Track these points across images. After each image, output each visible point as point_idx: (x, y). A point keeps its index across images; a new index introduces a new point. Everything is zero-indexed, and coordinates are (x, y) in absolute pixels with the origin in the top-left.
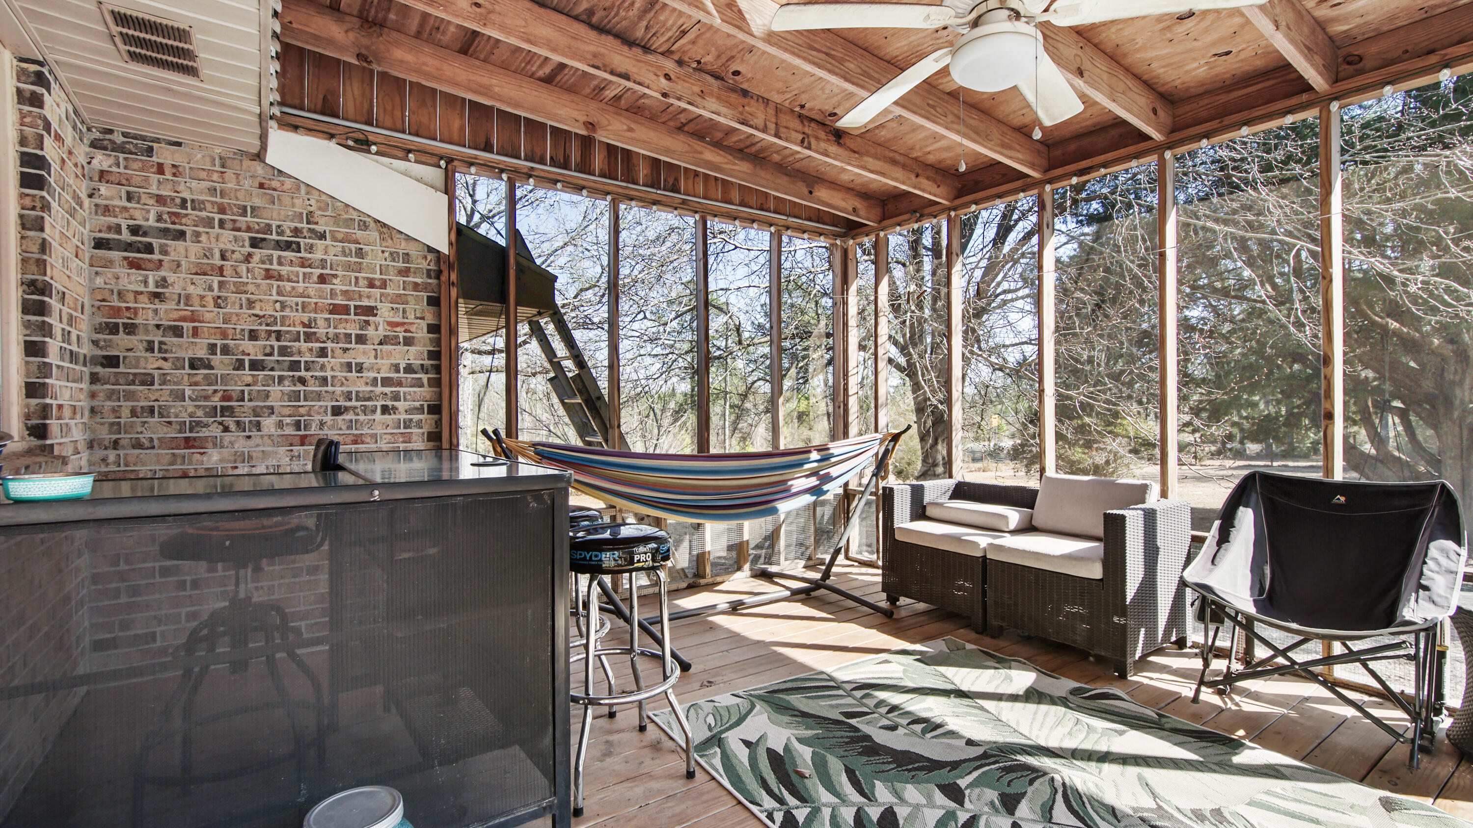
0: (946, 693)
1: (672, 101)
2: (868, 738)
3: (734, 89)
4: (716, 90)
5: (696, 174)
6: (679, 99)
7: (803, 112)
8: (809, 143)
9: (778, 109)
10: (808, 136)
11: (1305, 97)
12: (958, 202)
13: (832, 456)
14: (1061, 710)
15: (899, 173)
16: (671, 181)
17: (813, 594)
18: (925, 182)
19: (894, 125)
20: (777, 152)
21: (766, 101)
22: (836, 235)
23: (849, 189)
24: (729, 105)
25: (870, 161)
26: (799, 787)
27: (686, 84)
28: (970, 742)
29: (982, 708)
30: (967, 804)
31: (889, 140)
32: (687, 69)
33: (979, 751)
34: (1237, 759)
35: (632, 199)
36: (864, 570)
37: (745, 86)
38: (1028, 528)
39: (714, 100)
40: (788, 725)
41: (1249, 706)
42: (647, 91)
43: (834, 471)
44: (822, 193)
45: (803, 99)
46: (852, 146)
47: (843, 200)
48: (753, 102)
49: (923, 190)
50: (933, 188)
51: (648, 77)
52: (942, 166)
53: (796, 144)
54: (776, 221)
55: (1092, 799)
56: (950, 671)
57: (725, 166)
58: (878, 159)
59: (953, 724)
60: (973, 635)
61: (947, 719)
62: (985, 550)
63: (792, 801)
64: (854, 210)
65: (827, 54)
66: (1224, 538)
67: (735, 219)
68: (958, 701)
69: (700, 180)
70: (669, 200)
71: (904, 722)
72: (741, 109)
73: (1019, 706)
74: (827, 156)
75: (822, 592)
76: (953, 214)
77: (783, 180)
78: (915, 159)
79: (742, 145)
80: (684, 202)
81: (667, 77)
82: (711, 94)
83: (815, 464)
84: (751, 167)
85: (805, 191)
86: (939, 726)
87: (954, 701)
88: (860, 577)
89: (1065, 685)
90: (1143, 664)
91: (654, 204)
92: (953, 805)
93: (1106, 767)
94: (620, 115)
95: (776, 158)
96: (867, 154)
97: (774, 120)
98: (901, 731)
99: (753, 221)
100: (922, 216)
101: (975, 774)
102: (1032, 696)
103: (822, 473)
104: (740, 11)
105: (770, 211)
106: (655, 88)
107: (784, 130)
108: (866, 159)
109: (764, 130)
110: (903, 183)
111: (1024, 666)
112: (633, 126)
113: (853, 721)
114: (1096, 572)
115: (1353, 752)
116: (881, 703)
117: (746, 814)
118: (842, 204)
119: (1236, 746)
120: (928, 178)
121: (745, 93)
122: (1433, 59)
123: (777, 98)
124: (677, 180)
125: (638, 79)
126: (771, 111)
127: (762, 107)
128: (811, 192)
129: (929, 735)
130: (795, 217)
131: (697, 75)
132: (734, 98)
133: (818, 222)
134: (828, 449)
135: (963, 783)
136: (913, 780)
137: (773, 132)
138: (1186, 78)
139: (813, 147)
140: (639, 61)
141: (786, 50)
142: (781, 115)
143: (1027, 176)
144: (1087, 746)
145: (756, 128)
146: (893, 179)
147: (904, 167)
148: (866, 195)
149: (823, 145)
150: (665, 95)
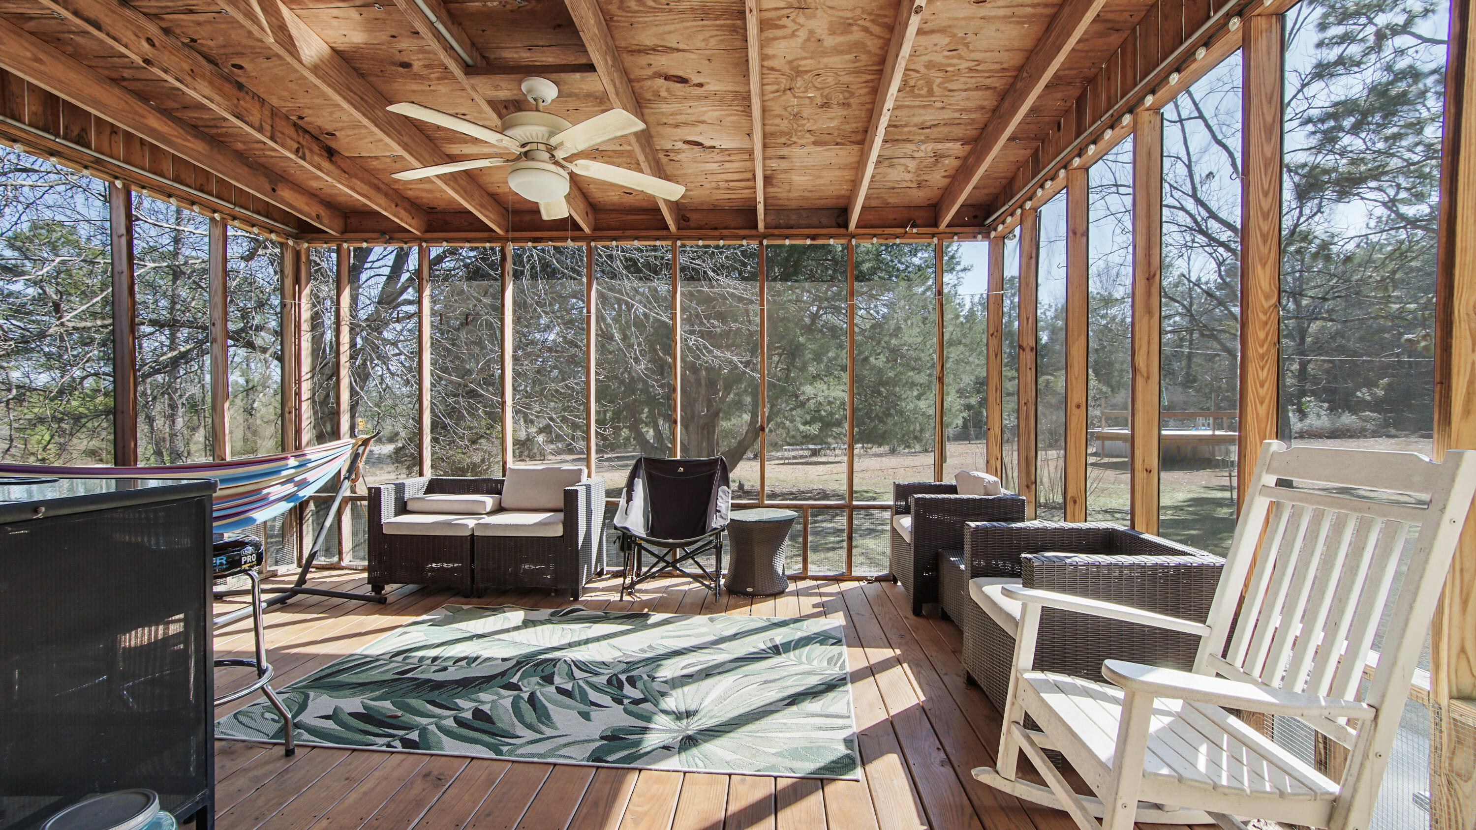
0: (470, 638)
1: (155, 70)
2: (430, 680)
3: (228, 79)
4: (208, 73)
5: (114, 130)
6: (166, 71)
7: (300, 122)
8: (304, 154)
9: (274, 113)
10: (303, 146)
11: (665, 233)
12: (429, 235)
13: (310, 461)
14: (550, 626)
15: (382, 200)
16: (76, 130)
17: (289, 601)
18: (403, 213)
19: (388, 160)
20: (244, 143)
21: (262, 102)
22: (288, 235)
23: (313, 195)
24: (223, 94)
25: (358, 184)
26: (400, 724)
27: (173, 57)
28: (504, 660)
29: (499, 640)
30: (524, 689)
31: (378, 170)
32: (174, 40)
33: (514, 662)
34: (649, 622)
35: (15, 141)
36: (326, 573)
37: (242, 80)
38: (499, 509)
39: (206, 84)
40: (353, 695)
41: (645, 597)
42: (123, 50)
43: (310, 476)
44: (286, 193)
45: (306, 112)
46: (343, 166)
47: (307, 204)
48: (248, 98)
49: (401, 220)
50: (410, 220)
51: (127, 35)
52: (416, 201)
53: (291, 152)
54: (220, 208)
55: (590, 662)
56: (462, 625)
57: (174, 139)
58: (366, 184)
59: (485, 654)
60: (463, 600)
61: (480, 653)
62: (473, 529)
63: (401, 733)
64: (318, 216)
65: (362, 99)
66: (629, 499)
67: (170, 196)
68: (480, 640)
69: (121, 138)
70: (75, 154)
71: (451, 663)
72: (236, 102)
73: (523, 632)
74: (321, 170)
75: (300, 597)
76: (424, 245)
77: (243, 171)
78: (396, 190)
79: (200, 123)
80: (98, 161)
81: (149, 41)
82: (203, 77)
83: (293, 471)
84: (207, 148)
85: (268, 187)
86: (476, 658)
87: (475, 642)
88: (328, 580)
89: (545, 613)
90: (586, 591)
91: (52, 155)
92: (516, 693)
93: (590, 645)
94: (20, 36)
95: (240, 146)
96: (356, 176)
97: (270, 122)
98: (451, 669)
99: (193, 203)
100: (391, 238)
101: (519, 674)
102: (527, 624)
103: (297, 479)
104: (290, 36)
105: (212, 195)
106: (136, 50)
107: (280, 135)
108: (354, 180)
109: (260, 130)
110: (386, 210)
111: (513, 609)
112: (41, 56)
113: (409, 675)
114: (558, 531)
115: (692, 604)
116: (422, 659)
117: (367, 754)
118: (306, 209)
119: (647, 616)
120: (405, 209)
121: (240, 86)
122: (717, 233)
123: (275, 102)
124: (85, 131)
125: (113, 32)
126: (267, 113)
127: (257, 106)
128: (274, 190)
129: (474, 665)
130: (242, 207)
131: (187, 51)
132: (227, 87)
133: (267, 217)
134: (305, 455)
135: (515, 680)
136: (480, 690)
137: (269, 134)
138: (606, 199)
139: (308, 158)
140: (113, 12)
141: (329, 85)
142: (277, 119)
143: (493, 231)
144: (576, 639)
145: (252, 126)
146: (377, 204)
147: (386, 195)
148: (331, 205)
149: (317, 159)
150: (147, 61)
